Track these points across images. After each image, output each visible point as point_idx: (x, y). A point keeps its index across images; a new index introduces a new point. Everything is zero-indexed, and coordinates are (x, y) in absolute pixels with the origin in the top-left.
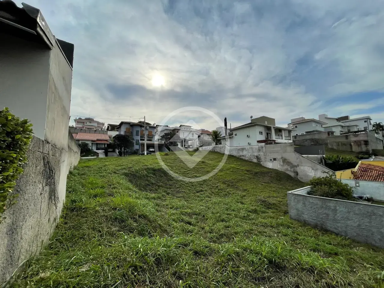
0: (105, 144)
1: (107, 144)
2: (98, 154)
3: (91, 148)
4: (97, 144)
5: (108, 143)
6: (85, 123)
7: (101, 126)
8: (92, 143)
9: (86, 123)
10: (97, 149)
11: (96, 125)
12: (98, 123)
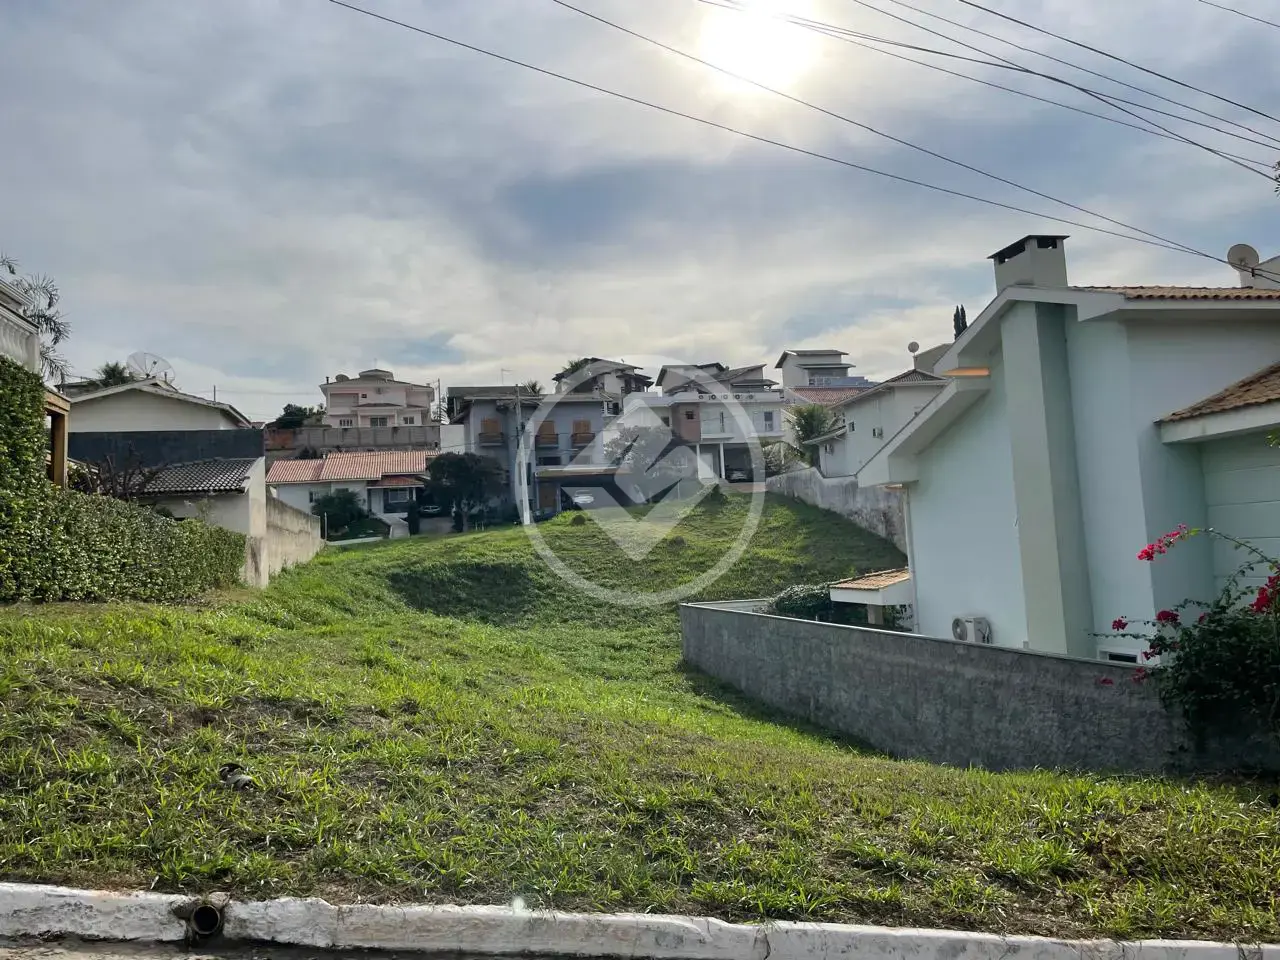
0: (411, 490)
1: (419, 490)
2: (389, 526)
3: (365, 508)
4: (385, 491)
5: (421, 485)
6: (360, 395)
7: (421, 400)
8: (369, 490)
9: (364, 396)
10: (389, 509)
11: (400, 399)
12: (410, 389)
